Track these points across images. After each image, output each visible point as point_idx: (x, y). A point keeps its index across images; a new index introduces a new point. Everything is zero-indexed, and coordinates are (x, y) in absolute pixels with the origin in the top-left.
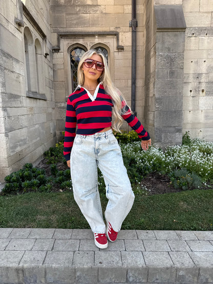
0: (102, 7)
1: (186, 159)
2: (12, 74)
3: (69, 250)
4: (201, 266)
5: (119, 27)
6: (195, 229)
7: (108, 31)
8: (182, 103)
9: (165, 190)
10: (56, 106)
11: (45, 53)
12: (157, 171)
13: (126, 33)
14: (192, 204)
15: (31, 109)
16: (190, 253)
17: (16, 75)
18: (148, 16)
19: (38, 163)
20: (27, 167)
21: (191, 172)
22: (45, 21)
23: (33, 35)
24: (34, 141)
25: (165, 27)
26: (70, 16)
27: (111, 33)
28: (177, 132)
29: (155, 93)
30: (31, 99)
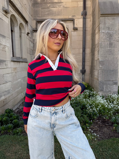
0: (64, 3)
5: (75, 16)
7: (68, 18)
8: (118, 65)
11: (27, 32)
13: (79, 19)
15: (15, 69)
18: (94, 8)
19: (19, 104)
20: (7, 113)
22: (28, 13)
23: (18, 20)
24: (17, 90)
25: (106, 13)
26: (44, 10)
27: (70, 19)
28: (114, 84)
29: (99, 58)
30: (15, 62)
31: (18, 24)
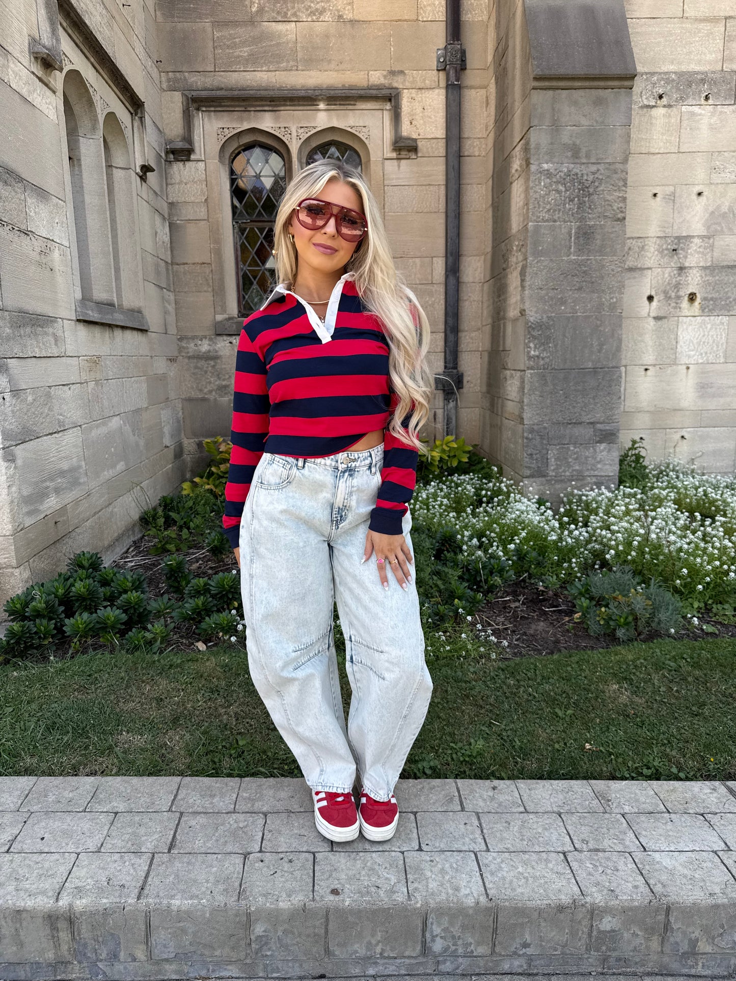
1: (630, 534)
2: (25, 240)
3: (229, 848)
4: (673, 898)
5: (402, 72)
6: (657, 776)
7: (365, 84)
8: (620, 341)
9: (557, 642)
10: (180, 349)
11: (139, 162)
12: (530, 577)
13: (426, 94)
14: (649, 690)
15: (95, 362)
16: (639, 855)
17: (38, 244)
18: (502, 33)
19: (120, 550)
20: (81, 566)
21: (646, 581)
22: (139, 49)
23: (96, 98)
24: (107, 474)
25: (562, 71)
26: (226, 32)
27: (374, 92)
28: (600, 442)
29: (527, 306)
30: (92, 327)
31: (95, 120)
